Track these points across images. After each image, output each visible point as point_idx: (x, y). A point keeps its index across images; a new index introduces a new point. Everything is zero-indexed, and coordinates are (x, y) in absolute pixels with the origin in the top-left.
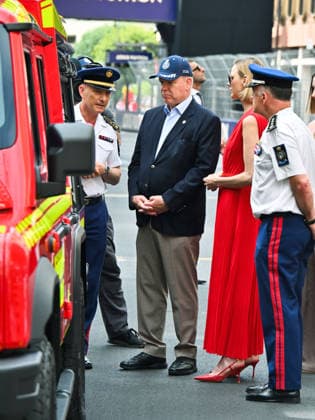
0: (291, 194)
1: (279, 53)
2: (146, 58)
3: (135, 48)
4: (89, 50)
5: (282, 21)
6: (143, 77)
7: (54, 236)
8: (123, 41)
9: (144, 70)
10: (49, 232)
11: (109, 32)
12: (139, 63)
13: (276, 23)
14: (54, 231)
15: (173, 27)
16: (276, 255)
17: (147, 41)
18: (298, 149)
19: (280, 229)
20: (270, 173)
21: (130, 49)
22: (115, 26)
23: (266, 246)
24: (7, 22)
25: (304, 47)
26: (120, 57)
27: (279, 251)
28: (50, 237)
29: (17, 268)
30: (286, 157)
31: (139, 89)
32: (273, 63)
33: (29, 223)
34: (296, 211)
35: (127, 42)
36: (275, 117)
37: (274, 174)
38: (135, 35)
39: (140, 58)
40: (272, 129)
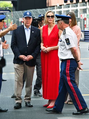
2: (9, 12)
3: (5, 9)
9: (8, 15)
12: (7, 13)
16: (68, 72)
17: (9, 6)
19: (69, 63)
20: (64, 47)
21: (4, 9)
23: (65, 69)
26: (1, 12)
27: (69, 70)
30: (69, 42)
35: (3, 7)
36: (65, 30)
37: (66, 47)
38: (5, 5)
39: (7, 12)
40: (64, 34)
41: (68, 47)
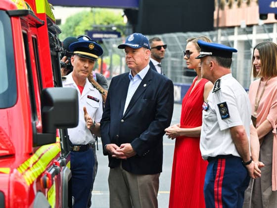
0: (231, 141)
1: (220, 31)
2: (116, 36)
3: (107, 28)
4: (72, 30)
5: (221, 6)
6: (114, 51)
7: (48, 175)
8: (98, 23)
10: (44, 172)
11: (87, 16)
12: (111, 40)
13: (217, 8)
14: (47, 172)
15: (137, 12)
16: (220, 189)
17: (117, 23)
18: (237, 106)
19: (223, 168)
20: (216, 124)
21: (104, 29)
22: (92, 11)
23: (212, 181)
24: (9, 9)
25: (239, 27)
26: (95, 36)
27: (223, 186)
28: (44, 176)
29: (19, 200)
30: (227, 112)
31: (111, 60)
32: (214, 39)
33: (28, 166)
34: (236, 154)
35: (101, 24)
36: (219, 80)
37: (218, 126)
38: (107, 18)
39: (111, 36)
40: (217, 90)
41: (223, 125)
